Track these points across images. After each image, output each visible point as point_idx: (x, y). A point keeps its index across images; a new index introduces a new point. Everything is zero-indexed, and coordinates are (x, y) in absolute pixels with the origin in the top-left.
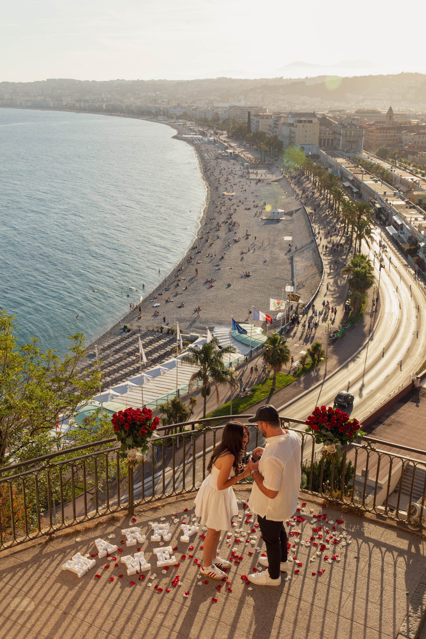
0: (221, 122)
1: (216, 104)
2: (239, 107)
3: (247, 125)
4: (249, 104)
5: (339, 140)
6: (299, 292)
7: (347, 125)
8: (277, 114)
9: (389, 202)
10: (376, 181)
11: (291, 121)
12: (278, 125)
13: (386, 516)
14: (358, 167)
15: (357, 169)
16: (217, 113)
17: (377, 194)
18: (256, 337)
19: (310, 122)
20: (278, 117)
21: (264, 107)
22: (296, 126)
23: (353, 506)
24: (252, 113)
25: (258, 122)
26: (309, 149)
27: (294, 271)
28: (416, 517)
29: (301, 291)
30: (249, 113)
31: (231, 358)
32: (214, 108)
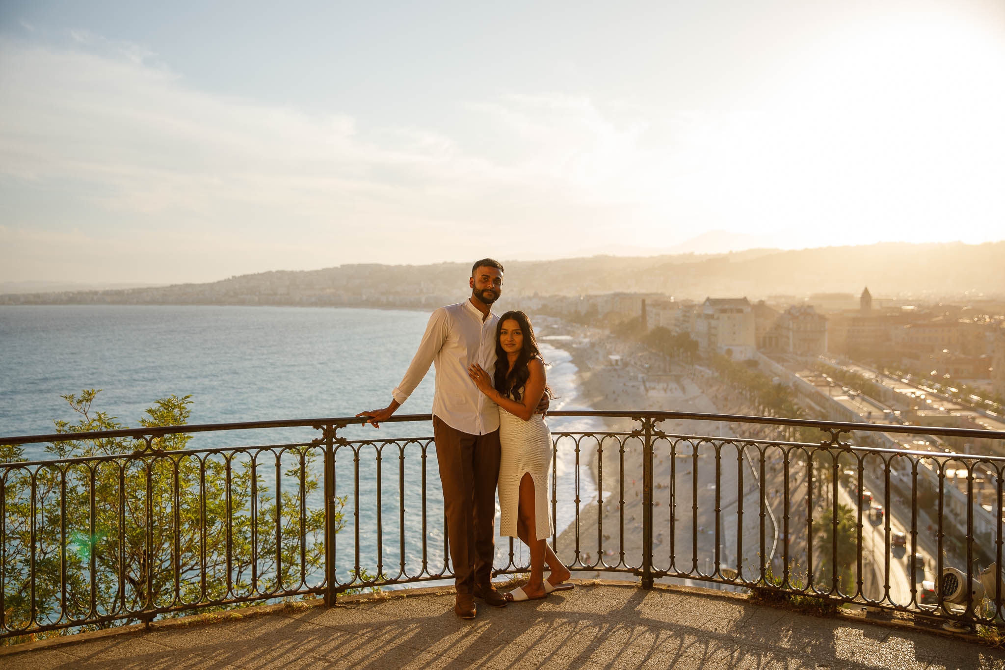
0: (600, 317)
1: (592, 292)
2: (627, 294)
3: (640, 319)
4: (643, 290)
5: (788, 338)
7: (798, 314)
8: (685, 302)
10: (853, 397)
11: (709, 311)
12: (689, 317)
15: (820, 379)
16: (594, 305)
17: (856, 415)
19: (740, 311)
20: (688, 307)
21: (667, 294)
22: (718, 319)
24: (648, 302)
25: (658, 314)
26: (741, 352)
30: (643, 301)
32: (589, 298)
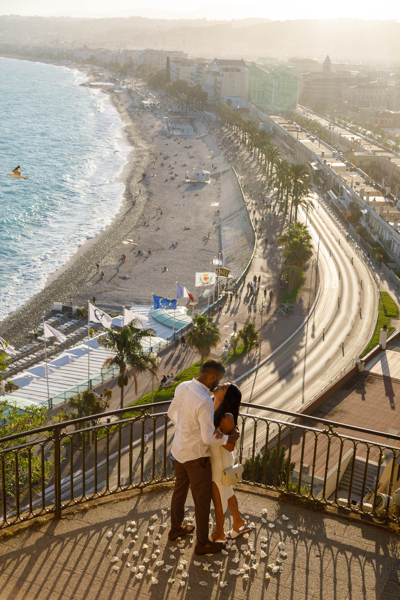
0: (135, 68)
1: (130, 48)
2: (156, 51)
3: (165, 72)
4: (167, 49)
5: (271, 92)
6: (228, 265)
7: (279, 75)
8: (199, 61)
9: (327, 164)
10: (313, 140)
11: (216, 69)
12: (201, 73)
13: (350, 509)
14: (293, 124)
15: (292, 125)
16: (130, 58)
17: (314, 153)
18: (180, 318)
19: (238, 70)
20: (201, 64)
21: (185, 52)
22: (222, 76)
23: (312, 499)
24: (171, 59)
25: (178, 69)
26: (238, 102)
27: (223, 242)
28: (381, 509)
29: (230, 265)
30: (168, 58)
31: (152, 342)
32: (126, 52)
